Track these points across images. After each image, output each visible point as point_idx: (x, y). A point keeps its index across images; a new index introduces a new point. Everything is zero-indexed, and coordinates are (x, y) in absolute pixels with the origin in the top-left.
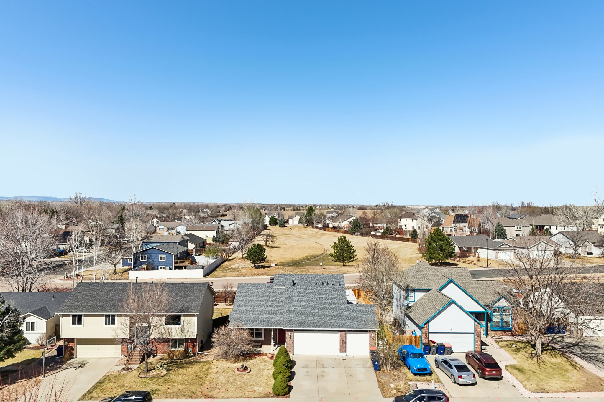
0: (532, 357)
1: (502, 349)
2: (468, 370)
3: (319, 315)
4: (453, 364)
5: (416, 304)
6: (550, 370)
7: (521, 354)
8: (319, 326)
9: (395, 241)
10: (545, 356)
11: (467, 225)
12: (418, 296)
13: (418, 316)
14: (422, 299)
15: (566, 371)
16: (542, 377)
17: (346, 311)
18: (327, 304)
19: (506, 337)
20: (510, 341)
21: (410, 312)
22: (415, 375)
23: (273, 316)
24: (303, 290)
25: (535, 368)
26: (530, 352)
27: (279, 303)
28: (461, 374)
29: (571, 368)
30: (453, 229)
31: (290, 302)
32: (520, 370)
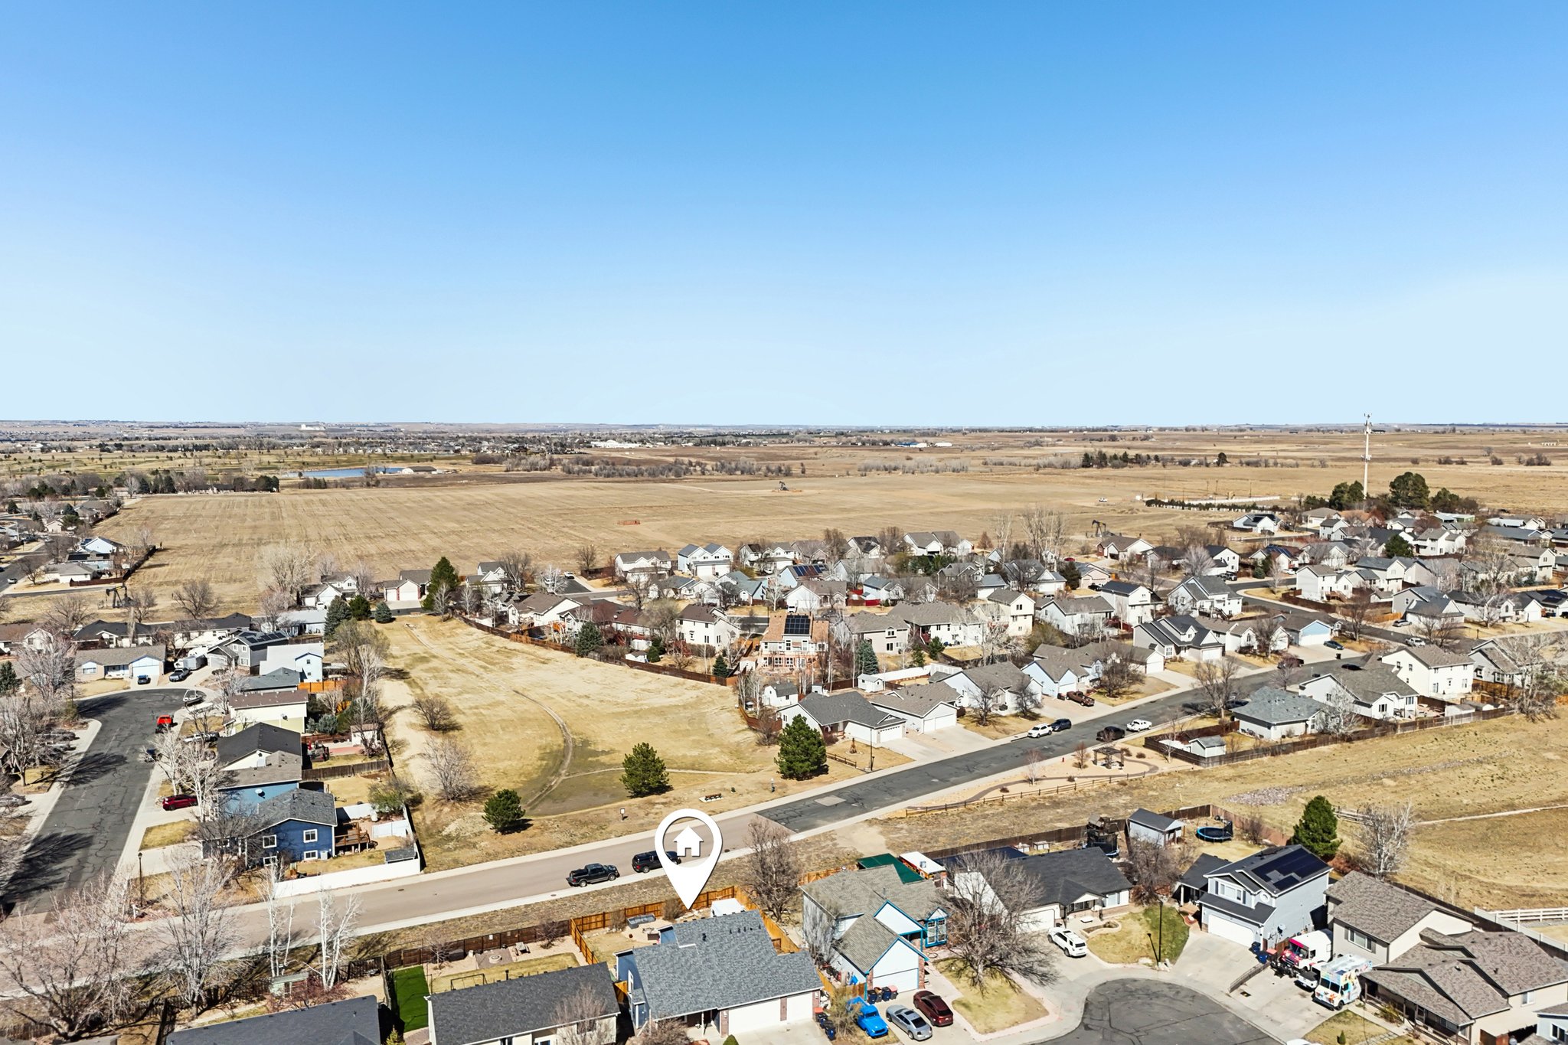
0: (974, 984)
1: (943, 977)
2: (925, 1023)
3: (752, 981)
4: (910, 1018)
5: (847, 934)
6: (993, 999)
7: (964, 981)
8: (758, 996)
9: (681, 680)
10: (987, 980)
11: (808, 639)
12: (849, 923)
13: (858, 957)
14: (853, 928)
15: (1007, 997)
16: (987, 1011)
17: (780, 967)
18: (755, 961)
19: (943, 953)
20: (947, 959)
21: (844, 948)
22: (873, 1037)
23: (698, 992)
24: (717, 945)
25: (979, 999)
26: (970, 975)
27: (696, 971)
28: (920, 1029)
29: (1010, 991)
30: (784, 646)
31: (711, 968)
32: (966, 1006)
